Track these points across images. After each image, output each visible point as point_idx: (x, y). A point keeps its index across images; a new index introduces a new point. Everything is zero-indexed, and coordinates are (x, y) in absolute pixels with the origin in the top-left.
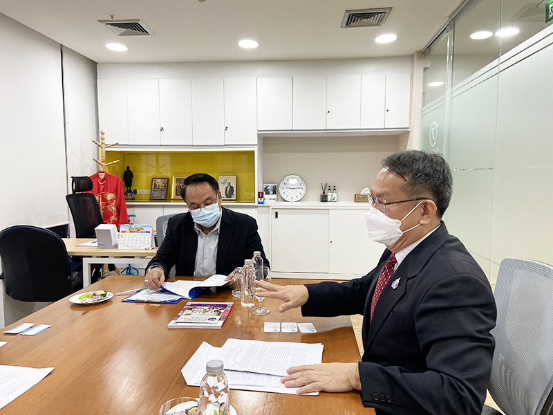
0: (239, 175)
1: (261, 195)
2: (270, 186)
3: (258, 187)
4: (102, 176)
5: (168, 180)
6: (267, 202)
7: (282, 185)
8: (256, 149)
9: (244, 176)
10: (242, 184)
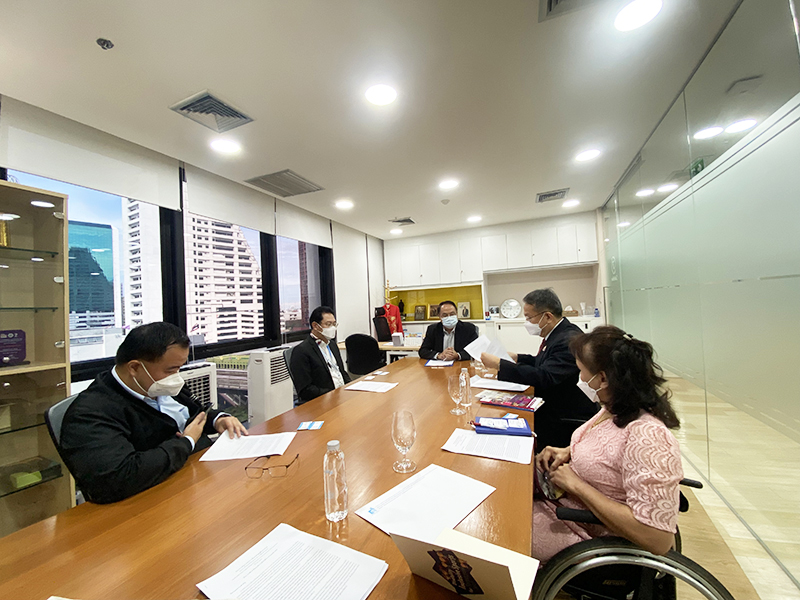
0: (472, 301)
1: (487, 314)
2: (494, 308)
3: (485, 308)
4: (388, 306)
5: (425, 308)
6: (492, 319)
7: (502, 307)
8: (482, 284)
9: (475, 302)
10: (474, 308)
